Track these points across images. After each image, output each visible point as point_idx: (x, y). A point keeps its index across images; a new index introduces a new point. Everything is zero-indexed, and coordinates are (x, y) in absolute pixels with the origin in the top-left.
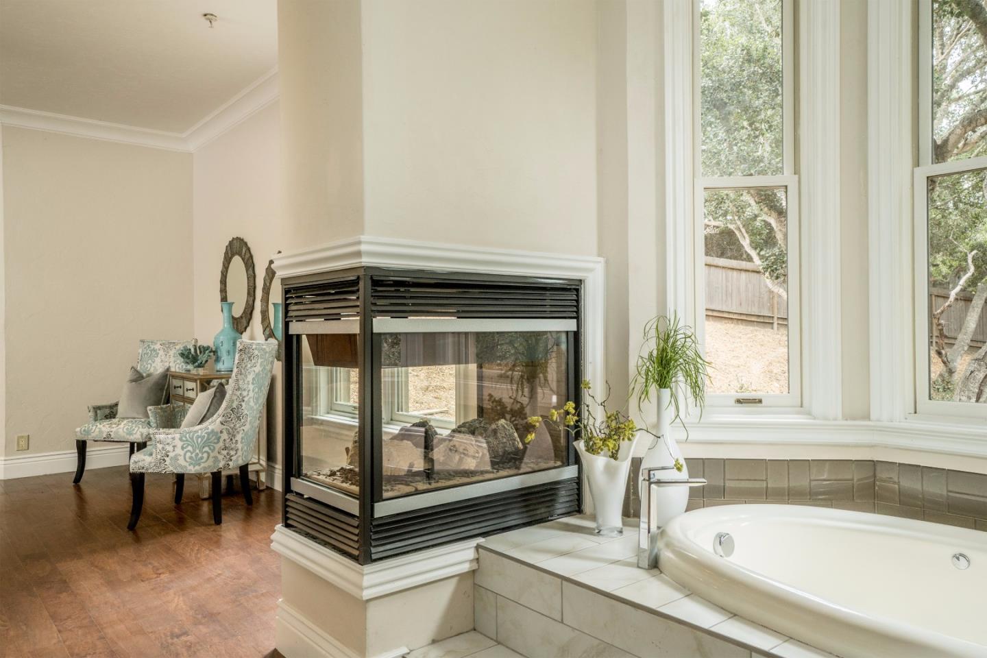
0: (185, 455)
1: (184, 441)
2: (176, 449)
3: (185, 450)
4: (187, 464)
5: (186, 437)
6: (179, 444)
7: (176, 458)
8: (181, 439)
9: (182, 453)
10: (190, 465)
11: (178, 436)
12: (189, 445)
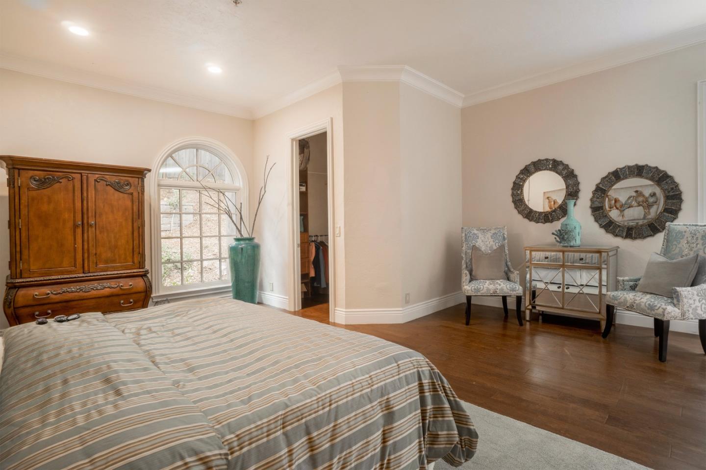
0: (701, 306)
1: (700, 296)
2: (696, 302)
3: (701, 303)
4: (702, 313)
5: (701, 293)
6: (697, 298)
7: (695, 309)
8: (698, 295)
9: (699, 305)
10: (704, 314)
11: (695, 293)
12: (703, 299)
